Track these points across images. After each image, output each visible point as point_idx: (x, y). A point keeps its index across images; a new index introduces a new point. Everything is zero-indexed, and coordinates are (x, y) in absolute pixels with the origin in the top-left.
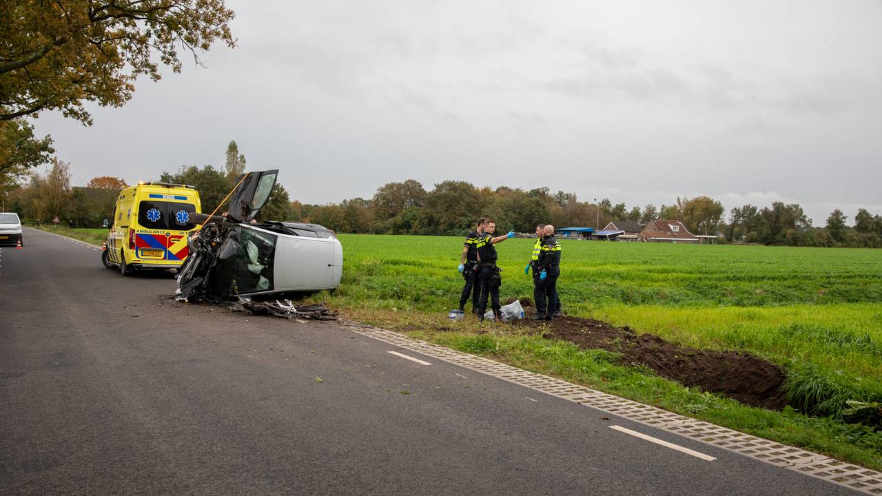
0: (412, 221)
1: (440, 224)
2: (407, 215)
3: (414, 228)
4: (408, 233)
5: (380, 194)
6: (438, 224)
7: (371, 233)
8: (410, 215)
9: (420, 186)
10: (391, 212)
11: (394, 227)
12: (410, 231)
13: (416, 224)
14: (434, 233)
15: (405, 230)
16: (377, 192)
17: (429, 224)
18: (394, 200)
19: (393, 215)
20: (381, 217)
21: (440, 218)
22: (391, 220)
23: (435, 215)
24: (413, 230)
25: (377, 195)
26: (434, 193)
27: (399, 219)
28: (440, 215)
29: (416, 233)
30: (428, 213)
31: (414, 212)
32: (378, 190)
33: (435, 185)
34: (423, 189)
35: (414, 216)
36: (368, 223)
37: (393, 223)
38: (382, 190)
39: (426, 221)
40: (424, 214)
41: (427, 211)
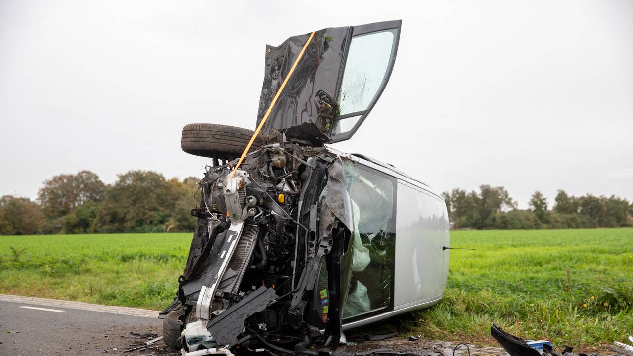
0: (91, 219)
1: (126, 221)
2: (83, 212)
3: (93, 226)
4: (85, 232)
5: (47, 188)
6: (123, 220)
7: (40, 234)
8: (86, 213)
9: (97, 177)
10: (62, 209)
11: (67, 227)
12: (88, 230)
13: (95, 222)
14: (121, 231)
15: (81, 230)
16: (43, 186)
17: (112, 221)
18: (64, 195)
19: (64, 213)
20: (49, 216)
21: (125, 214)
22: (63, 219)
23: (119, 210)
24: (92, 229)
25: (43, 190)
26: (117, 185)
27: (72, 216)
28: (125, 211)
29: (96, 232)
30: (110, 208)
31: (92, 208)
32: (44, 183)
33: (118, 175)
34: (100, 182)
35: (93, 212)
36: (36, 222)
37: (66, 221)
38: (50, 183)
39: (108, 218)
40: (106, 209)
41: (110, 205)
